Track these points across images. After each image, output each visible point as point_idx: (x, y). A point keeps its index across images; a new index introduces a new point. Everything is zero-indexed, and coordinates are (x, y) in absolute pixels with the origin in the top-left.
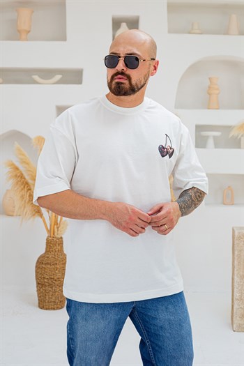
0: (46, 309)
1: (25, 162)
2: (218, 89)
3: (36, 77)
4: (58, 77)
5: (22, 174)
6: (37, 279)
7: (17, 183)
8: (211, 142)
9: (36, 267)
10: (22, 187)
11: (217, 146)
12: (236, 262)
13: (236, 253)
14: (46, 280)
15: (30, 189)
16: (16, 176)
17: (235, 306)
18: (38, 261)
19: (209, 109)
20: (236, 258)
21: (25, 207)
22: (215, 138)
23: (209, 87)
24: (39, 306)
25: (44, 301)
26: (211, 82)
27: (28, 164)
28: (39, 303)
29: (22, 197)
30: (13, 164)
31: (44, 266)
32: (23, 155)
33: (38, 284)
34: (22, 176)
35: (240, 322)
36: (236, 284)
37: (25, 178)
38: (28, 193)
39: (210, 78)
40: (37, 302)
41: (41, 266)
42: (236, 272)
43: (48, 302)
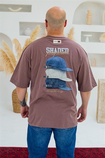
0: (17, 113)
1: (7, 49)
2: (91, 16)
3: (10, 9)
4: (20, 9)
5: (6, 55)
6: (13, 100)
7: (4, 59)
8: (87, 39)
9: (12, 95)
10: (7, 60)
11: (90, 41)
12: (100, 95)
13: (100, 91)
14: (17, 101)
15: (10, 62)
16: (4, 56)
17: (99, 113)
18: (13, 92)
19: (87, 24)
20: (100, 93)
21: (8, 69)
22: (89, 37)
23: (88, 15)
24: (14, 111)
25: (16, 109)
26: (88, 12)
27: (8, 50)
28: (14, 110)
29: (7, 65)
30: (2, 51)
31: (16, 94)
32: (6, 46)
33: (13, 102)
34: (6, 56)
35: (101, 119)
36: (100, 104)
37: (7, 57)
38: (9, 64)
39: (88, 11)
40: (13, 109)
41: (15, 94)
42: (100, 99)
43: (18, 110)
